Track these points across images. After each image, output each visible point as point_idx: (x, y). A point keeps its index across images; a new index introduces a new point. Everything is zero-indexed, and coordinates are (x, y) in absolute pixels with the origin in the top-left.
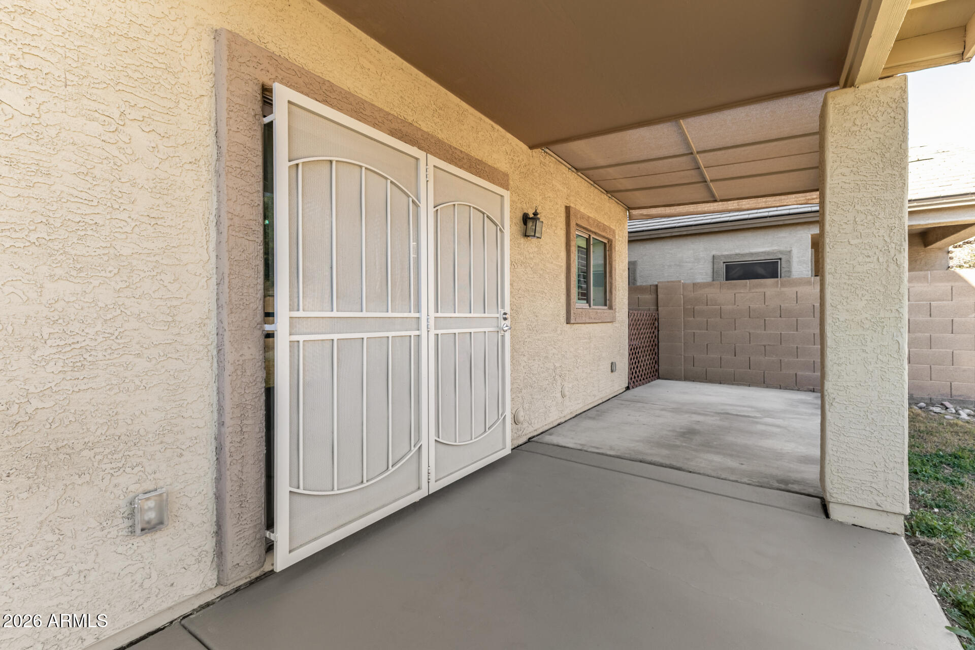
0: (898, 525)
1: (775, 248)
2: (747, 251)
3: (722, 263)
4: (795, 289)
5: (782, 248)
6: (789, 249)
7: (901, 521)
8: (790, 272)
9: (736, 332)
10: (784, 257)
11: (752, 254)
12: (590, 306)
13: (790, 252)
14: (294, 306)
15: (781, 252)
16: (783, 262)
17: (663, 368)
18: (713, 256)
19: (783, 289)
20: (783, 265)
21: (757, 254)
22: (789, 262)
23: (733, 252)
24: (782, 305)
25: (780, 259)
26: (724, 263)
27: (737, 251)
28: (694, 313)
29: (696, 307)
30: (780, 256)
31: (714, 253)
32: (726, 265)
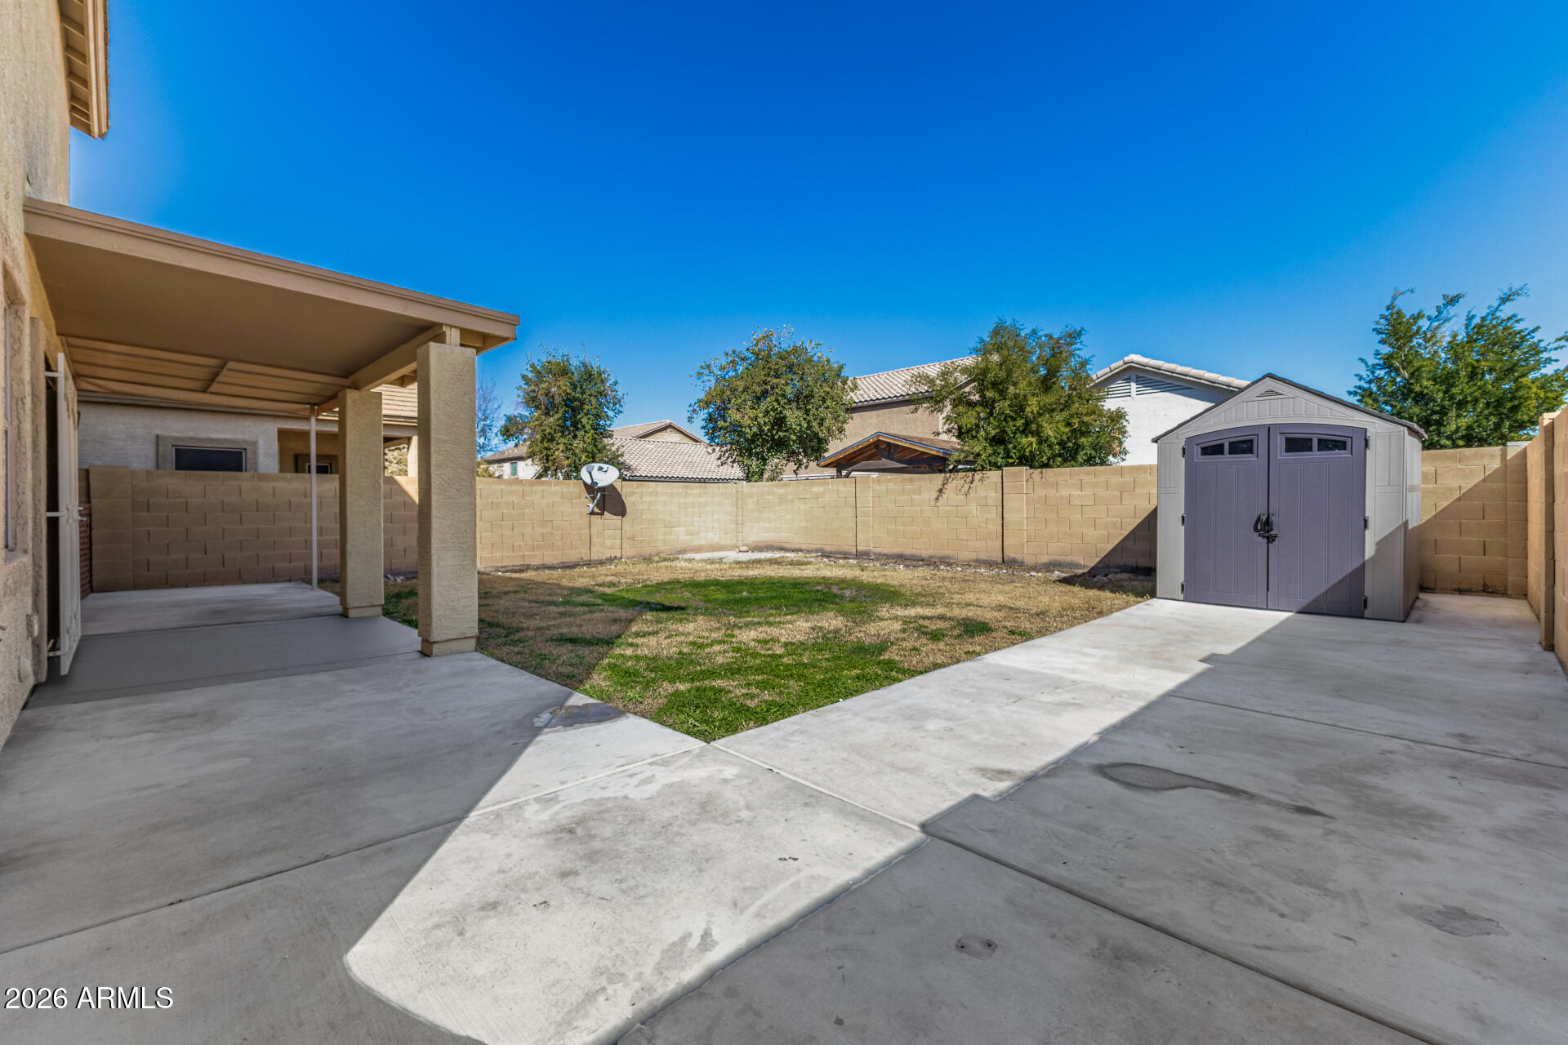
0: (379, 611)
1: (239, 436)
2: (203, 435)
3: (170, 447)
4: (272, 484)
5: (247, 437)
6: (253, 440)
7: (380, 608)
8: (256, 464)
9: (207, 527)
10: (249, 448)
11: (211, 440)
13: (256, 442)
15: (246, 442)
16: (248, 453)
18: (157, 436)
19: (260, 484)
20: (249, 456)
21: (217, 440)
22: (255, 453)
23: (185, 435)
24: (259, 500)
25: (245, 449)
26: (173, 446)
27: (191, 434)
28: (148, 507)
29: (152, 500)
30: (245, 446)
31: (158, 432)
32: (176, 450)
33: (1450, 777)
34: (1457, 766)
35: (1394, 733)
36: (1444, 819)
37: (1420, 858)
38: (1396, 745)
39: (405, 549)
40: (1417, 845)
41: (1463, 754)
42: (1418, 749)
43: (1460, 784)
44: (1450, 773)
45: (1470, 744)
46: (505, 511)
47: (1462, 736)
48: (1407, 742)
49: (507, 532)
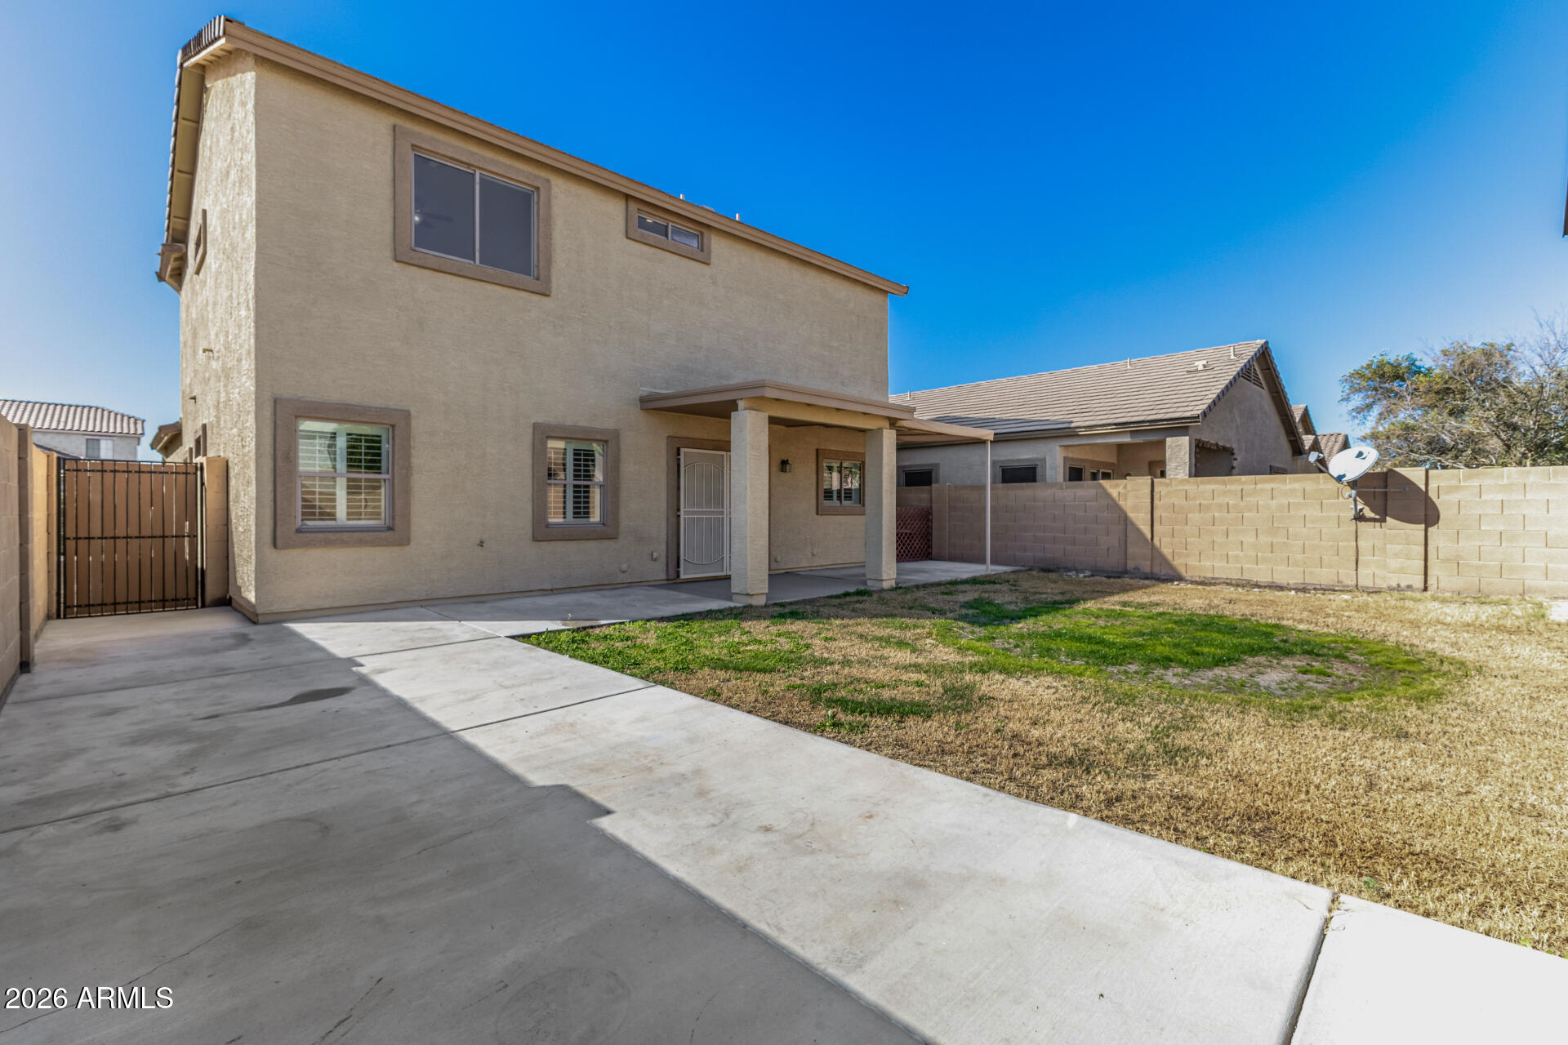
2: (1016, 457)
3: (998, 468)
4: (1058, 492)
5: (1039, 456)
6: (1042, 457)
8: (1046, 475)
10: (1040, 465)
11: (1019, 460)
12: (841, 502)
13: (1045, 459)
14: (685, 508)
15: (1037, 459)
16: (1040, 468)
17: (935, 551)
19: (1048, 491)
21: (1023, 460)
22: (1045, 468)
23: (1007, 458)
25: (1037, 465)
26: (1000, 466)
27: (1010, 458)
28: (955, 509)
29: (957, 504)
30: (1037, 463)
32: (1001, 470)
33: (123, 774)
34: (120, 786)
35: (197, 795)
36: (123, 745)
37: (133, 724)
38: (187, 783)
39: (1108, 549)
40: (136, 728)
41: (113, 802)
42: (163, 788)
43: (114, 772)
44: (126, 778)
45: (104, 820)
46: (1216, 514)
47: (116, 827)
48: (178, 790)
49: (1220, 539)
